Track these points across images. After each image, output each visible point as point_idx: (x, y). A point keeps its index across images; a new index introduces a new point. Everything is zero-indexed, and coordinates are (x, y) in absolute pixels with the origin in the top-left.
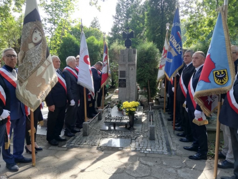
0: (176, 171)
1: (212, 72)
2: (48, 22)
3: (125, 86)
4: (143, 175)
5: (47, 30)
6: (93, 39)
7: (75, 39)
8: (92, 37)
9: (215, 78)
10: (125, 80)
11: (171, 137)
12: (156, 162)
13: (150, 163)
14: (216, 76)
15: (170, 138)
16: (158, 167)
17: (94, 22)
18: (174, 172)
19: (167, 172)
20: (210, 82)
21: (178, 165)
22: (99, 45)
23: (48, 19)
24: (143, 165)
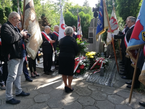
0: (107, 96)
1: (141, 32)
2: (57, 5)
3: (92, 43)
4: (85, 95)
5: (57, 10)
6: (82, 13)
7: (72, 14)
8: (82, 12)
9: (143, 37)
10: (92, 39)
11: (116, 76)
12: (97, 89)
13: (93, 89)
14: (143, 36)
15: (114, 76)
16: (97, 92)
17: (86, 2)
18: (106, 96)
19: (101, 95)
20: (139, 40)
21: (110, 93)
22: (86, 17)
23: (57, 3)
24: (88, 90)
